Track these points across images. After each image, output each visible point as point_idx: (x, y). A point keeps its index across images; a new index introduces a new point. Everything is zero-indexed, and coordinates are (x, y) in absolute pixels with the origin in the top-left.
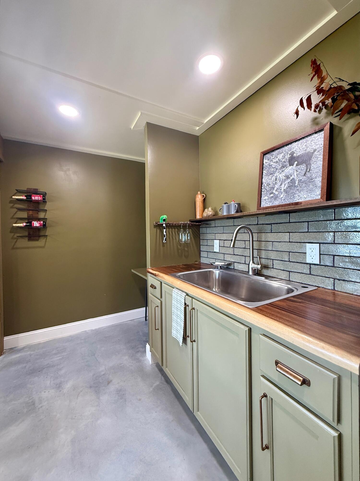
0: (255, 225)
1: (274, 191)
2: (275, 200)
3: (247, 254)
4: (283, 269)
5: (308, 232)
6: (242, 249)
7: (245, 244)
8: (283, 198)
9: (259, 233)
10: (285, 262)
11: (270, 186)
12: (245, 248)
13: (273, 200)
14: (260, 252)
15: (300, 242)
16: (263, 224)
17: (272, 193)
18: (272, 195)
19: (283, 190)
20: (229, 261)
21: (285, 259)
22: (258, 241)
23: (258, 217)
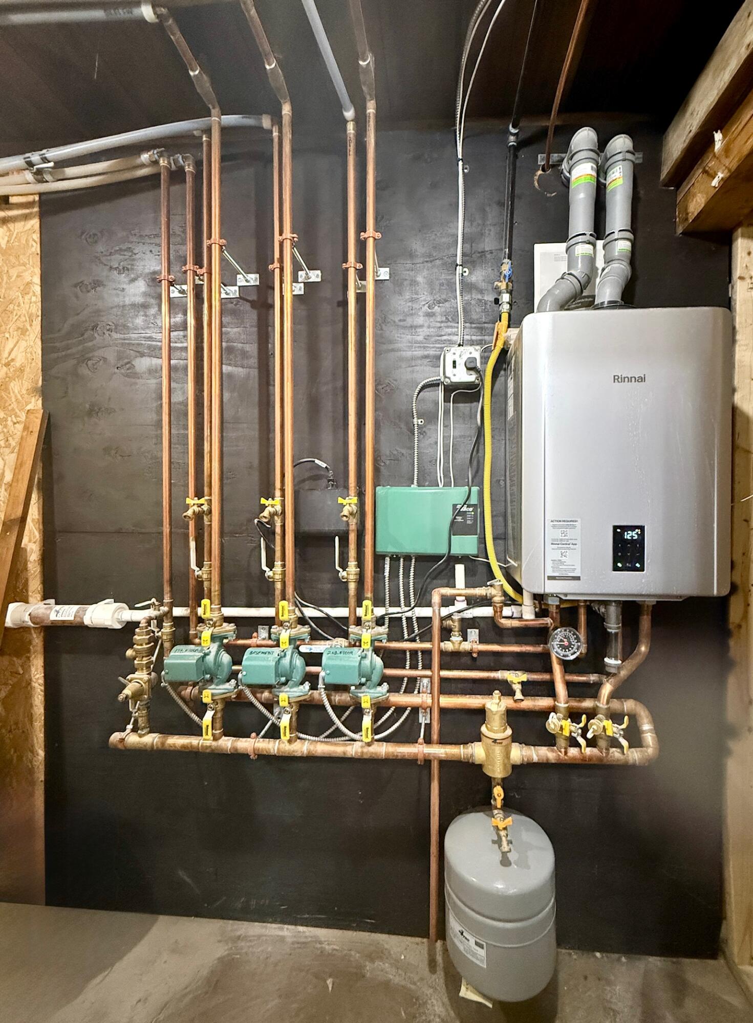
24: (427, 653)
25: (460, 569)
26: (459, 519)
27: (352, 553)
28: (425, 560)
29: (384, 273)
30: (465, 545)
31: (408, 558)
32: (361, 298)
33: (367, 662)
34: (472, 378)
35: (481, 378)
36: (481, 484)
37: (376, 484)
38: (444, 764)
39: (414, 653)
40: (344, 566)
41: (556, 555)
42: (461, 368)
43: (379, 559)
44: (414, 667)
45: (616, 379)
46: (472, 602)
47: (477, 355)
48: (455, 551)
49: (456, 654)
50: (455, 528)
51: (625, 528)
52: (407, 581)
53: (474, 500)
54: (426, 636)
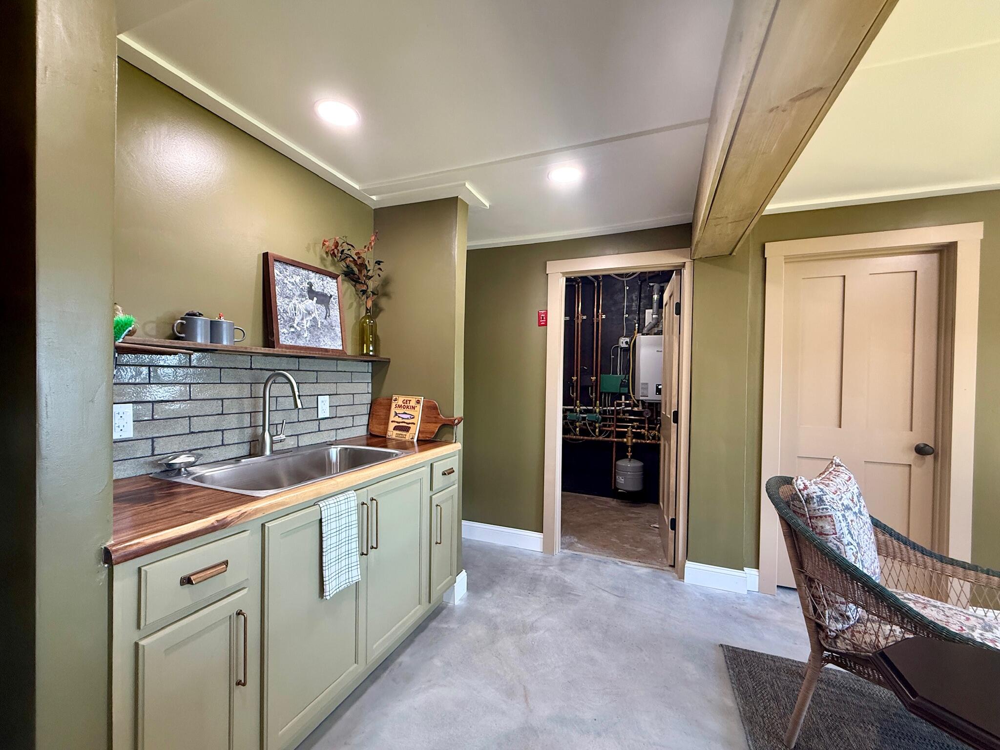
0: (246, 369)
1: (295, 325)
2: (298, 338)
3: (228, 425)
4: (290, 434)
5: (317, 383)
6: (215, 416)
7: (222, 406)
8: (308, 339)
9: (253, 385)
10: (294, 424)
11: (287, 314)
12: (222, 414)
13: (296, 338)
14: (255, 417)
15: (310, 396)
16: (261, 369)
17: (292, 327)
18: (293, 330)
19: (305, 327)
20: (175, 452)
21: (293, 420)
22: (251, 397)
23: (251, 356)
24: (613, 418)
25: (623, 397)
26: (623, 383)
27: (594, 391)
28: (613, 394)
29: (604, 316)
30: (625, 390)
31: (609, 393)
32: (598, 323)
33: (597, 416)
34: (627, 346)
35: (630, 346)
36: (629, 374)
37: (601, 373)
38: (617, 442)
39: (610, 418)
40: (592, 394)
41: (643, 391)
42: (624, 343)
43: (601, 394)
44: (610, 422)
45: (657, 351)
46: (627, 405)
47: (628, 340)
48: (622, 392)
49: (621, 418)
50: (621, 386)
51: (659, 385)
52: (608, 400)
53: (627, 378)
54: (613, 414)
